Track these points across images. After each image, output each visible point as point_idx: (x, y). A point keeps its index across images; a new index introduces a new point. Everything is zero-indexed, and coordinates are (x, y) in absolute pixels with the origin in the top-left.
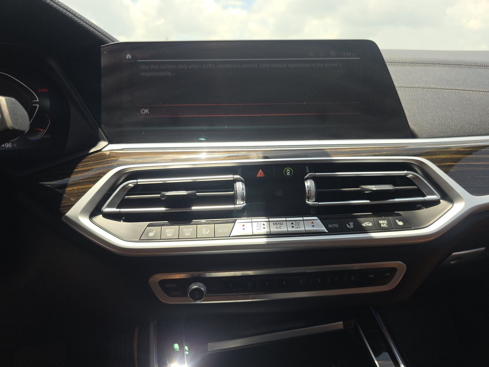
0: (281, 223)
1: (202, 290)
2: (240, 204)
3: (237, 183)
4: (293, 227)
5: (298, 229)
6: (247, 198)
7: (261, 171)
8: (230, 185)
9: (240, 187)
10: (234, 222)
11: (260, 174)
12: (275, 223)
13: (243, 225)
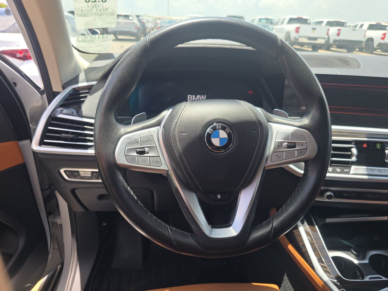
0: (373, 170)
1: (332, 195)
2: (354, 159)
3: (353, 148)
4: (379, 172)
5: (382, 173)
6: (358, 157)
7: (365, 144)
8: (349, 149)
9: (354, 151)
10: (350, 167)
11: (365, 145)
12: (371, 169)
13: (356, 169)
